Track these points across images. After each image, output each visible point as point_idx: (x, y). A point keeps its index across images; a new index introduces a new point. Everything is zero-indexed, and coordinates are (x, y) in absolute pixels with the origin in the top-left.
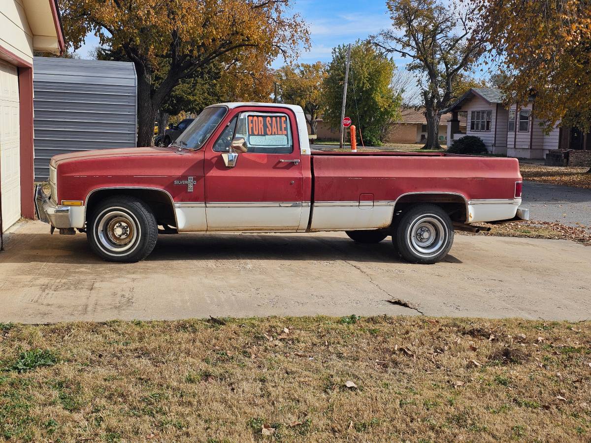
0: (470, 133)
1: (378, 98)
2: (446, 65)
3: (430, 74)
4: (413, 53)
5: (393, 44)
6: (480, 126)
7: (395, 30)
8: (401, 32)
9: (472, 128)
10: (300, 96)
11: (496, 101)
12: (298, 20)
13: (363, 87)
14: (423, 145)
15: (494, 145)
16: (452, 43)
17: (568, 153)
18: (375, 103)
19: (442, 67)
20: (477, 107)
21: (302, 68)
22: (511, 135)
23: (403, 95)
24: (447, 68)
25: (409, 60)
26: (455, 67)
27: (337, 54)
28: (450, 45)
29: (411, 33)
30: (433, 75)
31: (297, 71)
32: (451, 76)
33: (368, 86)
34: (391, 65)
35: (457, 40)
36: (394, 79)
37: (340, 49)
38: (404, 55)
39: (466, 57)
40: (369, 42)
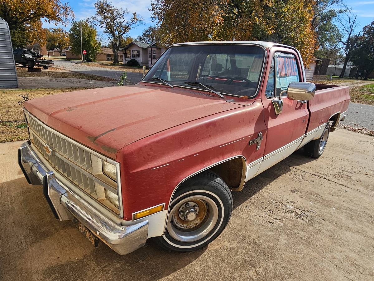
0: (132, 58)
1: (92, 43)
2: (118, 32)
3: (112, 35)
4: (105, 26)
5: (96, 22)
6: (136, 56)
7: (97, 17)
8: (99, 18)
9: (133, 56)
10: (54, 41)
11: (142, 47)
12: (68, 6)
13: (86, 39)
14: (113, 62)
15: (142, 63)
16: (119, 24)
17: (173, 67)
18: (91, 45)
19: (116, 33)
20: (134, 49)
21: (53, 30)
22: (150, 59)
23: (101, 43)
24: (119, 34)
25: (104, 29)
26: (122, 33)
27: (73, 24)
28: (119, 25)
29: (105, 18)
30: (114, 35)
31: (51, 31)
32: (120, 37)
33: (88, 38)
34: (95, 31)
35: (121, 23)
36: (97, 36)
37: (74, 22)
38: (101, 27)
39: (125, 30)
40: (87, 21)
